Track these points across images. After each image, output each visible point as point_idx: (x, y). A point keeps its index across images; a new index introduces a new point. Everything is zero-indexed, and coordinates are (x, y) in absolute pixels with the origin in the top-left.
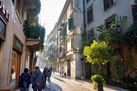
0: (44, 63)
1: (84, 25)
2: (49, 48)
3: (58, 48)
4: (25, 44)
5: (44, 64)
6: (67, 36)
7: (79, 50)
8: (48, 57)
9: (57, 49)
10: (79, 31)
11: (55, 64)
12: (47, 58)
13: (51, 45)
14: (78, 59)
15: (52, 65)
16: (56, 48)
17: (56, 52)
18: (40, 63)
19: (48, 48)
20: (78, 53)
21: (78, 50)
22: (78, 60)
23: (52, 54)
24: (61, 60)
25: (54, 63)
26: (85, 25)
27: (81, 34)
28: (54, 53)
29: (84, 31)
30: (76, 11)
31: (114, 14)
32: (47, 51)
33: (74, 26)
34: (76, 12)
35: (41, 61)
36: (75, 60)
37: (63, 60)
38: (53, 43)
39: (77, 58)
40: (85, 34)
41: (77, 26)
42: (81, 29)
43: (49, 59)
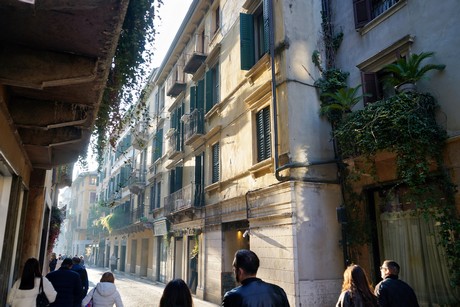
0: (87, 242)
1: (327, 40)
2: (112, 180)
3: (161, 175)
5: (87, 246)
6: (221, 107)
7: (312, 165)
8: (111, 215)
9: (154, 180)
11: (139, 246)
12: (104, 221)
13: (122, 169)
14: (307, 215)
15: (124, 248)
16: (149, 176)
17: (148, 191)
18: (70, 240)
19: (107, 179)
20: (306, 180)
21: (301, 165)
22: (306, 219)
23: (128, 205)
24: (177, 227)
25: (134, 243)
28: (136, 197)
29: (328, 68)
31: (408, 37)
32: (102, 194)
33: (280, 39)
35: (76, 235)
36: (289, 220)
38: (133, 158)
39: (301, 206)
41: (297, 38)
42: (315, 59)
43: (112, 222)
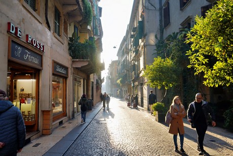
1: (160, 30)
3: (132, 65)
4: (71, 66)
5: (117, 90)
6: (139, 47)
8: (121, 79)
9: (131, 67)
10: (152, 40)
15: (127, 91)
16: (130, 65)
17: (130, 71)
19: (121, 64)
23: (126, 75)
26: (162, 31)
27: (156, 45)
28: (128, 72)
29: (160, 39)
30: (148, 9)
32: (120, 70)
33: (145, 33)
34: (147, 11)
36: (146, 83)
37: (136, 83)
38: (127, 57)
40: (161, 45)
41: (150, 32)
42: (156, 37)
43: (121, 81)
